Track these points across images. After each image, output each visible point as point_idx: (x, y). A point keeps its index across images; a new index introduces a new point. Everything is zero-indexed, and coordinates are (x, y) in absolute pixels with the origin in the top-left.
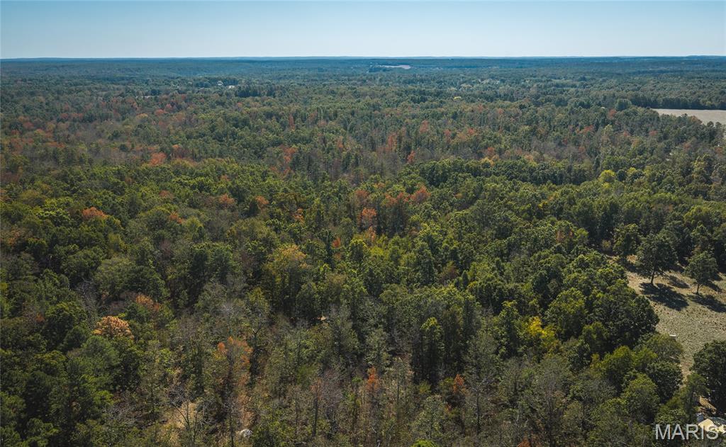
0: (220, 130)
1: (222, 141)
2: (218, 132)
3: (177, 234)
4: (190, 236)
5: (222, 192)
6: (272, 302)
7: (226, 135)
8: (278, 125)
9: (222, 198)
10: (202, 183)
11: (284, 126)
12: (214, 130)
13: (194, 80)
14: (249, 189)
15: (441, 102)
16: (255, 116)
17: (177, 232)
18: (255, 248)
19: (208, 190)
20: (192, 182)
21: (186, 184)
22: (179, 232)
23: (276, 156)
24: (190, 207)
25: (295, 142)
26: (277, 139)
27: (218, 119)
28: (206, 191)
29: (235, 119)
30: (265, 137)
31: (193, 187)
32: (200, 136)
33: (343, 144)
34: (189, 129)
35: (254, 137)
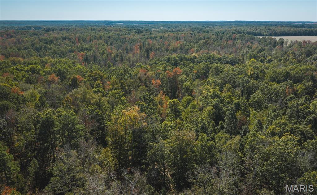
0: (38, 45)
1: (39, 51)
2: (36, 47)
3: (20, 103)
4: (32, 105)
5: (49, 73)
6: (119, 159)
7: (41, 48)
8: (71, 43)
9: (50, 77)
10: (34, 68)
11: (74, 43)
12: (34, 46)
13: (19, 27)
14: (67, 71)
15: (150, 33)
16: (57, 39)
17: (20, 102)
18: (92, 111)
19: (38, 73)
20: (26, 68)
21: (21, 70)
22: (21, 102)
23: (72, 58)
24: (27, 83)
25: (83, 51)
26: (72, 49)
27: (36, 40)
28: (37, 74)
29: (45, 40)
30: (65, 48)
31: (27, 71)
32: (26, 49)
33: (111, 50)
34: (19, 46)
35: (58, 48)
